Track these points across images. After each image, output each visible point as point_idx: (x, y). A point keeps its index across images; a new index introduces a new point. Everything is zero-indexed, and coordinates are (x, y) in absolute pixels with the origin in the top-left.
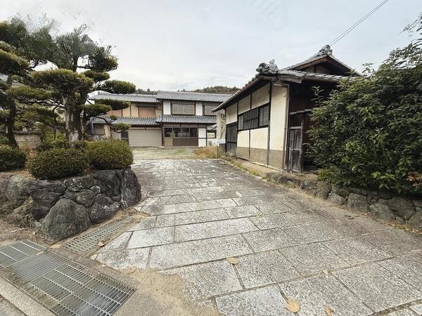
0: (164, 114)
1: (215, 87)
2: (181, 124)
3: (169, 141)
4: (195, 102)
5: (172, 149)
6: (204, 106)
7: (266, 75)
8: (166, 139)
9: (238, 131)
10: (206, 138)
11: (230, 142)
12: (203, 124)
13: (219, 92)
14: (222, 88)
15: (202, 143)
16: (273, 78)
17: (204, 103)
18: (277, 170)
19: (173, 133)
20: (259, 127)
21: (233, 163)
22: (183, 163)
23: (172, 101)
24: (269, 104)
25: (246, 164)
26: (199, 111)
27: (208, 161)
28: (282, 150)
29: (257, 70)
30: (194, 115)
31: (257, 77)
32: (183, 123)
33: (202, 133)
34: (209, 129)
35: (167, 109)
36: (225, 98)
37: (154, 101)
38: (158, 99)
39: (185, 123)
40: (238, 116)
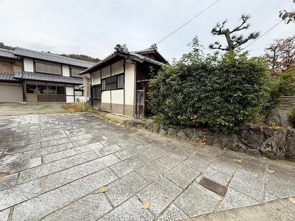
0: (25, 70)
1: (81, 55)
2: (46, 82)
3: (32, 97)
4: (62, 65)
5: (37, 104)
6: (70, 69)
7: (121, 53)
8: (28, 96)
9: (102, 91)
10: (74, 96)
11: (96, 99)
12: (71, 84)
13: (84, 60)
14: (87, 57)
15: (70, 100)
16: (126, 57)
17: (71, 67)
18: (130, 118)
19: (37, 90)
20: (117, 89)
21: (99, 114)
22: (50, 117)
23: (35, 60)
24: (124, 74)
25: (108, 115)
26: (66, 73)
27: (77, 114)
28: (133, 104)
29: (115, 48)
30: (61, 75)
31: (115, 53)
32: (48, 82)
33: (69, 91)
34: (77, 88)
35: (29, 67)
36: (90, 65)
37: (10, 56)
38: (15, 55)
39: (51, 82)
40: (102, 80)
